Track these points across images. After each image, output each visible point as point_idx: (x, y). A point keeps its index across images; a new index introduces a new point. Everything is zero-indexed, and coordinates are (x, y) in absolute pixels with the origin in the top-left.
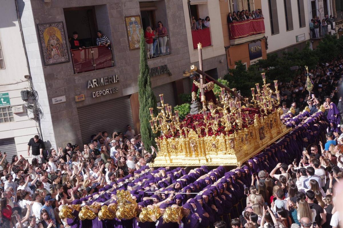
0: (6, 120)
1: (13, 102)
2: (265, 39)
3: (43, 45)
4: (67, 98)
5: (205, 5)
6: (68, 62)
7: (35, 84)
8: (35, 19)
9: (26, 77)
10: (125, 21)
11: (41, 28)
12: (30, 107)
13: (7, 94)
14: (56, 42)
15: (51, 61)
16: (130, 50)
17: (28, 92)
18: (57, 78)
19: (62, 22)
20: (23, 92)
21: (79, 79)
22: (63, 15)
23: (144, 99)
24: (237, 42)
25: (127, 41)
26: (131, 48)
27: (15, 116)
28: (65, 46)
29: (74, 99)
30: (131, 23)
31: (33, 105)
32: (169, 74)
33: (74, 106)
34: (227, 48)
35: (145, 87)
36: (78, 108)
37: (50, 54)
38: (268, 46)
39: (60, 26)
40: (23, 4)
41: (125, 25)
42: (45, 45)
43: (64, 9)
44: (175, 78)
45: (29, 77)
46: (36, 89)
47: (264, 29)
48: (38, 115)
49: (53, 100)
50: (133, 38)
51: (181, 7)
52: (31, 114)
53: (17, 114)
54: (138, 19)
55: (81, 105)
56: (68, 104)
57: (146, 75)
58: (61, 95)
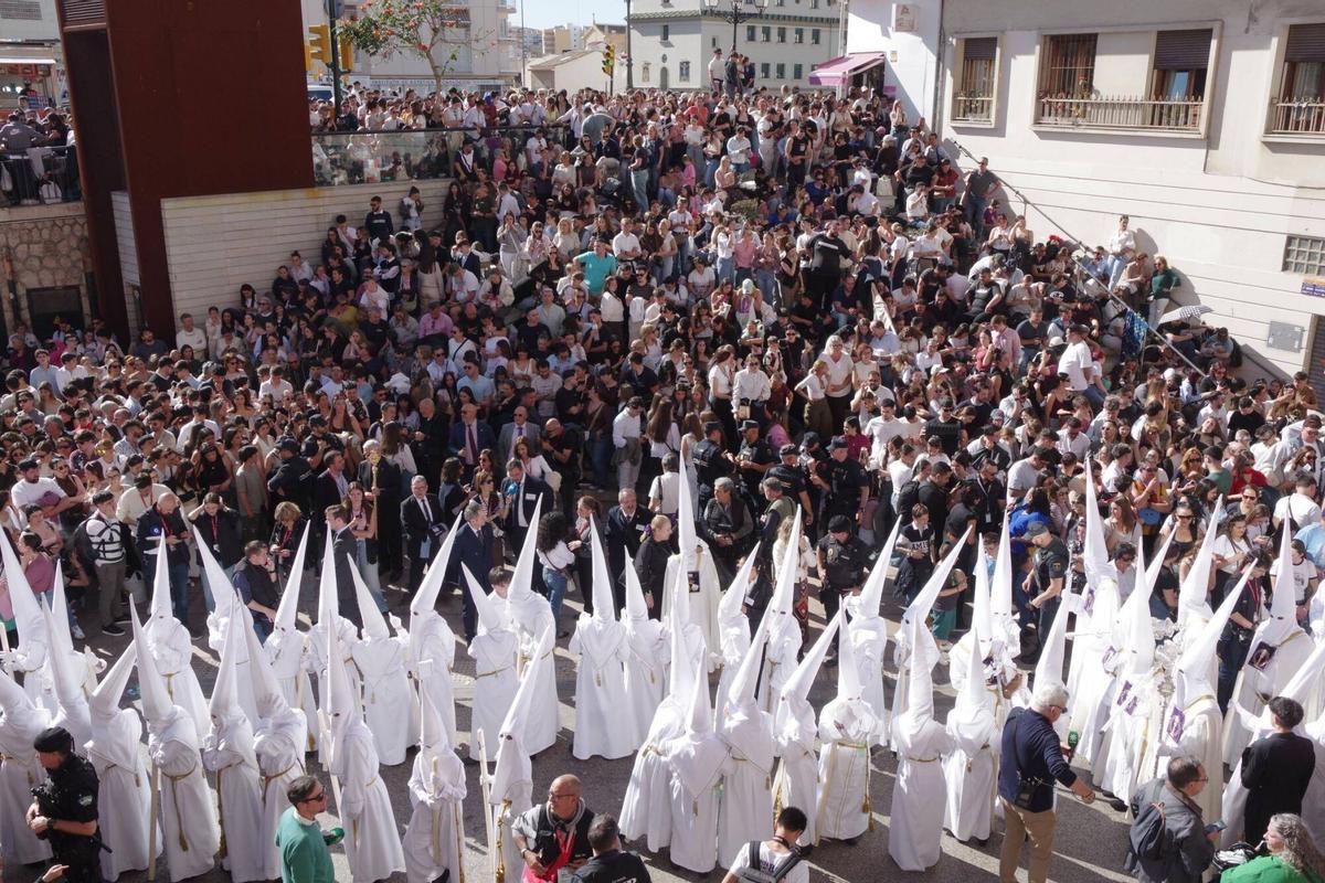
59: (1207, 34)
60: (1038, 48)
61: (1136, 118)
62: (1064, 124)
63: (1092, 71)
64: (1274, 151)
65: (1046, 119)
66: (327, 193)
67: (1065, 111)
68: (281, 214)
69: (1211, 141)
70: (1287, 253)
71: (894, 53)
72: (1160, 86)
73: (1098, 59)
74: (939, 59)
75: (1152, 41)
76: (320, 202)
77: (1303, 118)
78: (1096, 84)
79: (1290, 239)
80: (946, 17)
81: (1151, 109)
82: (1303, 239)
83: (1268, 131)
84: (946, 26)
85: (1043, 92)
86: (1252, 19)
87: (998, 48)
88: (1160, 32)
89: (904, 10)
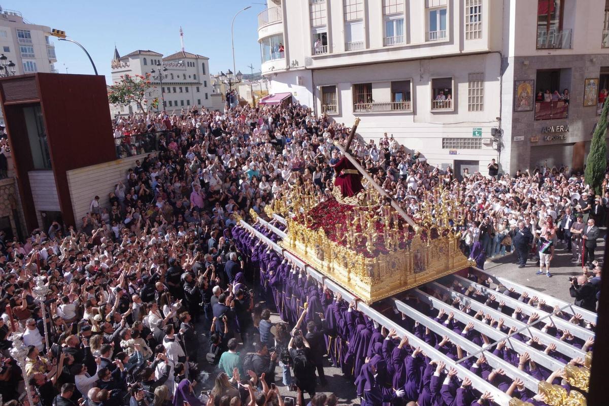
0: (476, 148)
1: (483, 136)
3: (516, 96)
4: (525, 138)
7: (502, 125)
8: (514, 76)
9: (497, 118)
10: (585, 81)
11: (517, 83)
12: (495, 141)
13: (481, 129)
14: (526, 95)
15: (520, 109)
16: (584, 106)
17: (496, 130)
18: (521, 122)
19: (534, 80)
20: (493, 129)
21: (538, 125)
22: (536, 75)
23: (596, 147)
25: (582, 99)
26: (585, 105)
27: (483, 145)
28: (532, 99)
29: (530, 139)
30: (589, 84)
31: (498, 139)
33: (529, 145)
35: (600, 138)
36: (531, 147)
37: (520, 104)
39: (532, 83)
40: (508, 64)
41: (583, 85)
42: (518, 96)
43: (537, 70)
45: (499, 119)
46: (503, 128)
48: (500, 147)
49: (515, 137)
50: (588, 97)
52: (495, 145)
53: (485, 144)
54: (596, 82)
55: (534, 145)
56: (525, 142)
57: (603, 128)
58: (521, 136)
59: (409, 82)
60: (351, 88)
61: (389, 108)
62: (363, 111)
63: (371, 94)
64: (434, 114)
65: (357, 110)
66: (122, 161)
67: (364, 107)
68: (109, 172)
69: (414, 113)
70: (443, 143)
71: (295, 92)
72: (393, 99)
73: (373, 90)
74: (314, 94)
75: (390, 84)
76: (120, 165)
77: (441, 104)
78: (373, 99)
79: (443, 139)
80: (315, 80)
81: (393, 105)
82: (447, 139)
83: (432, 109)
84: (315, 82)
85: (355, 102)
86: (421, 77)
87: (337, 89)
88: (392, 82)
89: (300, 78)
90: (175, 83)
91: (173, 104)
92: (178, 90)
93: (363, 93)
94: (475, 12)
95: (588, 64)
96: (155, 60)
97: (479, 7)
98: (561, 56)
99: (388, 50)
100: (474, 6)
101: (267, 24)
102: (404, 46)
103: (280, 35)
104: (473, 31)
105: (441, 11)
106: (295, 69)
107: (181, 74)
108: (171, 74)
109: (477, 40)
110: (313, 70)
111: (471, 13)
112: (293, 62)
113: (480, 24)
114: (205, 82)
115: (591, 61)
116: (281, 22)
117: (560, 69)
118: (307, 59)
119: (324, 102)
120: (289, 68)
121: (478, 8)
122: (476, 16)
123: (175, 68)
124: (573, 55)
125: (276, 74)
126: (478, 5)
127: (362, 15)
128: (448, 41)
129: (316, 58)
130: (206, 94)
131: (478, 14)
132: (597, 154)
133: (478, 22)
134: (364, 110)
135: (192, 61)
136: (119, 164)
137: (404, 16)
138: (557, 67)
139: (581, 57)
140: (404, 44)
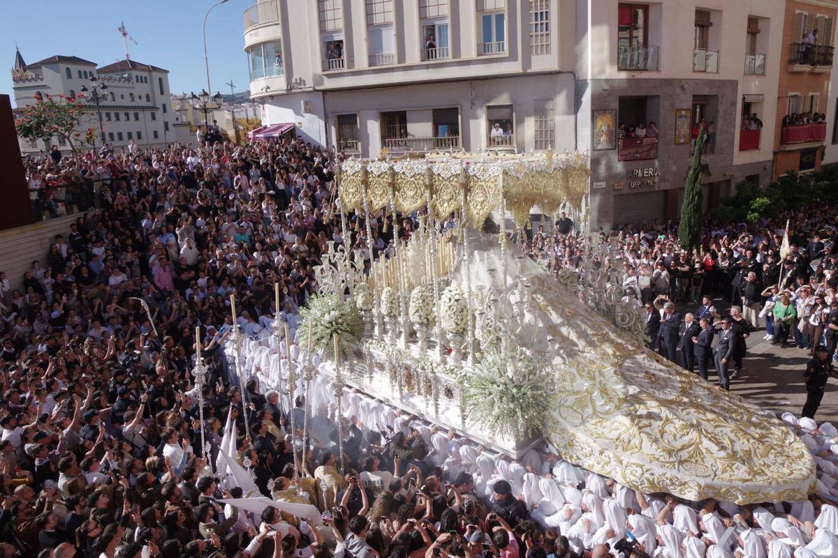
2: (824, 148)
3: (595, 131)
4: (607, 184)
5: (760, 103)
6: (615, 149)
8: (592, 104)
10: (676, 113)
11: (595, 114)
14: (606, 129)
15: (599, 147)
16: (675, 144)
18: (600, 164)
19: (616, 110)
21: (621, 168)
22: (618, 103)
23: (691, 195)
24: (789, 148)
25: (674, 135)
26: (677, 142)
28: (614, 133)
29: (614, 186)
30: (681, 117)
32: (709, 174)
33: (612, 193)
34: (775, 154)
35: (694, 184)
36: (615, 196)
37: (599, 140)
38: (825, 157)
39: (614, 113)
41: (674, 118)
42: (597, 130)
43: (619, 97)
44: (713, 179)
47: (824, 136)
49: (595, 184)
50: (680, 132)
51: (734, 104)
54: (688, 113)
55: (618, 193)
56: (607, 190)
57: (697, 172)
58: (602, 181)
59: (456, 110)
60: (378, 118)
61: (431, 144)
63: (406, 126)
65: (387, 148)
66: (44, 225)
67: (397, 144)
68: (22, 241)
71: (300, 123)
72: (436, 132)
74: (326, 123)
75: (430, 114)
76: (40, 231)
77: (500, 140)
78: (408, 131)
80: (326, 106)
81: (436, 142)
83: (488, 146)
84: (327, 110)
85: (383, 138)
86: (473, 104)
87: (358, 119)
88: (433, 110)
89: (306, 103)
90: (117, 107)
91: (116, 137)
92: (122, 116)
93: (394, 124)
94: (542, 19)
95: (678, 91)
96: (85, 72)
97: (547, 12)
98: (647, 80)
99: (428, 67)
100: (539, 11)
101: (255, 25)
102: (448, 61)
103: (275, 42)
104: (540, 44)
105: (497, 16)
106: (299, 90)
107: (126, 93)
108: (111, 93)
109: (545, 56)
110: (325, 92)
111: (536, 20)
112: (296, 80)
113: (547, 35)
114: (164, 106)
115: (682, 88)
116: (278, 24)
117: (646, 97)
118: (315, 76)
119: (340, 136)
120: (291, 89)
121: (544, 14)
122: (542, 24)
123: (116, 84)
124: (661, 80)
125: (272, 97)
126: (544, 11)
127: (391, 17)
128: (507, 55)
129: (329, 76)
130: (166, 124)
131: (544, 21)
132: (692, 205)
133: (544, 32)
134: (397, 148)
135: (145, 74)
136: (38, 229)
137: (448, 21)
138: (643, 93)
139: (669, 82)
140: (450, 59)
